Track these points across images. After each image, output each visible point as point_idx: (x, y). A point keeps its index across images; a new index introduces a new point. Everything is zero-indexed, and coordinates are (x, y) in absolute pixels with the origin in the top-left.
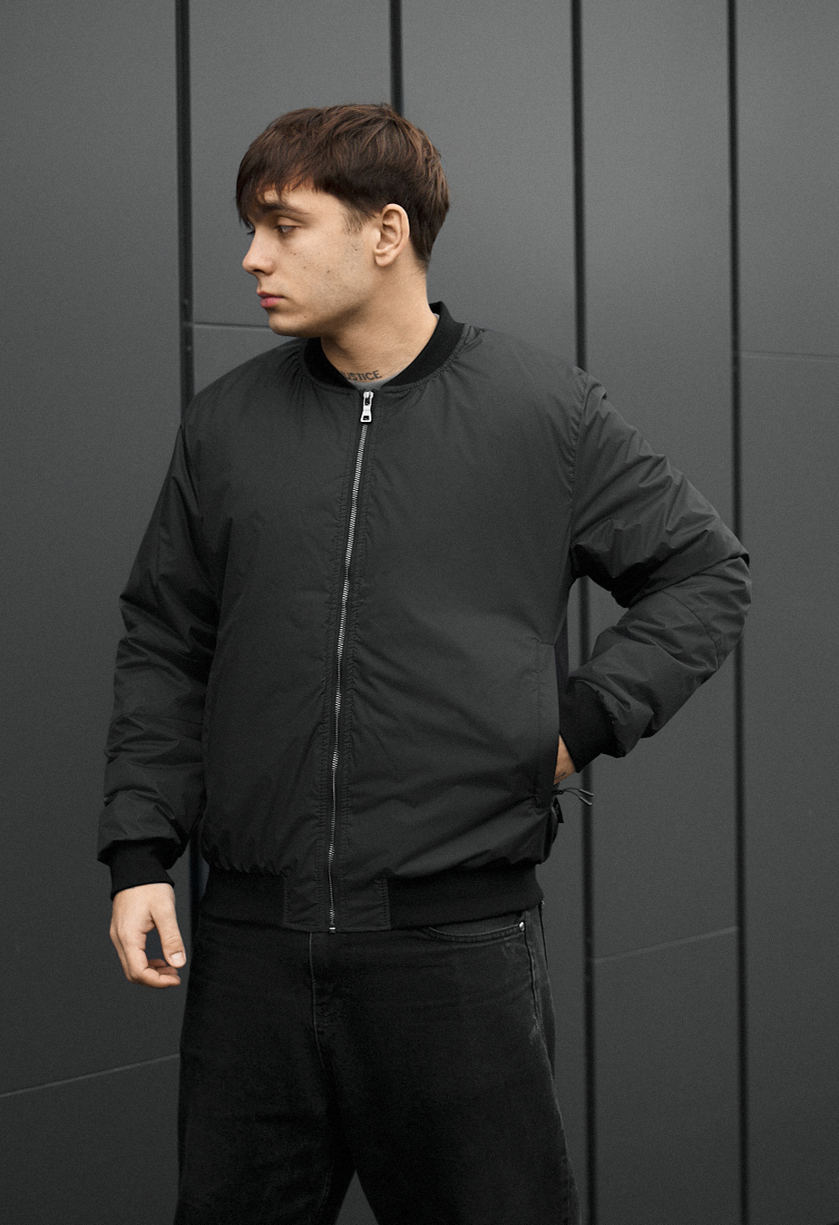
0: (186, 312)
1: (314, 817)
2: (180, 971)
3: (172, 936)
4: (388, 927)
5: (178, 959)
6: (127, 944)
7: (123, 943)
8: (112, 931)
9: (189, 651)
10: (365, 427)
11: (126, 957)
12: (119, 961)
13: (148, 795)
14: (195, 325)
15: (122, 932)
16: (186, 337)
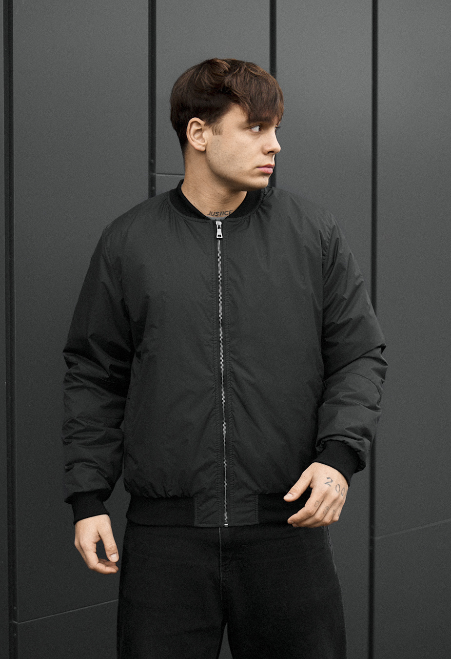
0: (152, 166)
1: (214, 462)
2: (117, 564)
3: (110, 543)
4: (257, 522)
5: (114, 558)
6: (86, 550)
7: (84, 549)
8: (76, 543)
9: (108, 377)
10: (219, 242)
11: (86, 557)
12: (83, 559)
13: (90, 464)
14: (157, 175)
15: (82, 543)
16: (152, 181)
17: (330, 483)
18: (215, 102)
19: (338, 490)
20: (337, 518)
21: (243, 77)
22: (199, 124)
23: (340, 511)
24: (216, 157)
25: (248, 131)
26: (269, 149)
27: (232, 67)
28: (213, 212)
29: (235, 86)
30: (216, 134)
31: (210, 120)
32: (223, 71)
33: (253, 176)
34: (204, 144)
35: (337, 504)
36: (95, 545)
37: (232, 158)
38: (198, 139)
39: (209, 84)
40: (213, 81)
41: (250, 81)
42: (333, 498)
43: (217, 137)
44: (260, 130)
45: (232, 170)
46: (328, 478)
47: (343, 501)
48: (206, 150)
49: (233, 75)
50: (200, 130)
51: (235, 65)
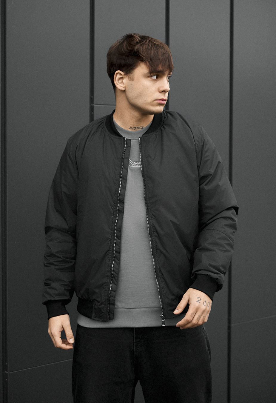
0: (92, 100)
2: (72, 344)
3: (69, 333)
5: (72, 341)
6: (55, 336)
8: (49, 331)
11: (55, 340)
12: (52, 341)
14: (95, 105)
15: (52, 332)
16: (92, 109)
17: (199, 301)
18: (130, 61)
19: (205, 305)
20: (206, 320)
21: (147, 45)
22: (121, 74)
23: (208, 316)
24: (131, 94)
25: (149, 79)
26: (162, 89)
27: (141, 40)
28: (132, 127)
29: (141, 51)
30: (131, 81)
31: (127, 71)
32: (135, 42)
33: (153, 105)
34: (124, 86)
35: (205, 313)
36: (60, 333)
37: (140, 95)
38: (121, 83)
39: (126, 50)
40: (129, 48)
41: (151, 48)
42: (203, 310)
43: (131, 82)
44: (157, 77)
45: (140, 102)
46: (198, 298)
47: (209, 310)
48: (125, 90)
49: (141, 44)
50: (122, 78)
51: (143, 38)
